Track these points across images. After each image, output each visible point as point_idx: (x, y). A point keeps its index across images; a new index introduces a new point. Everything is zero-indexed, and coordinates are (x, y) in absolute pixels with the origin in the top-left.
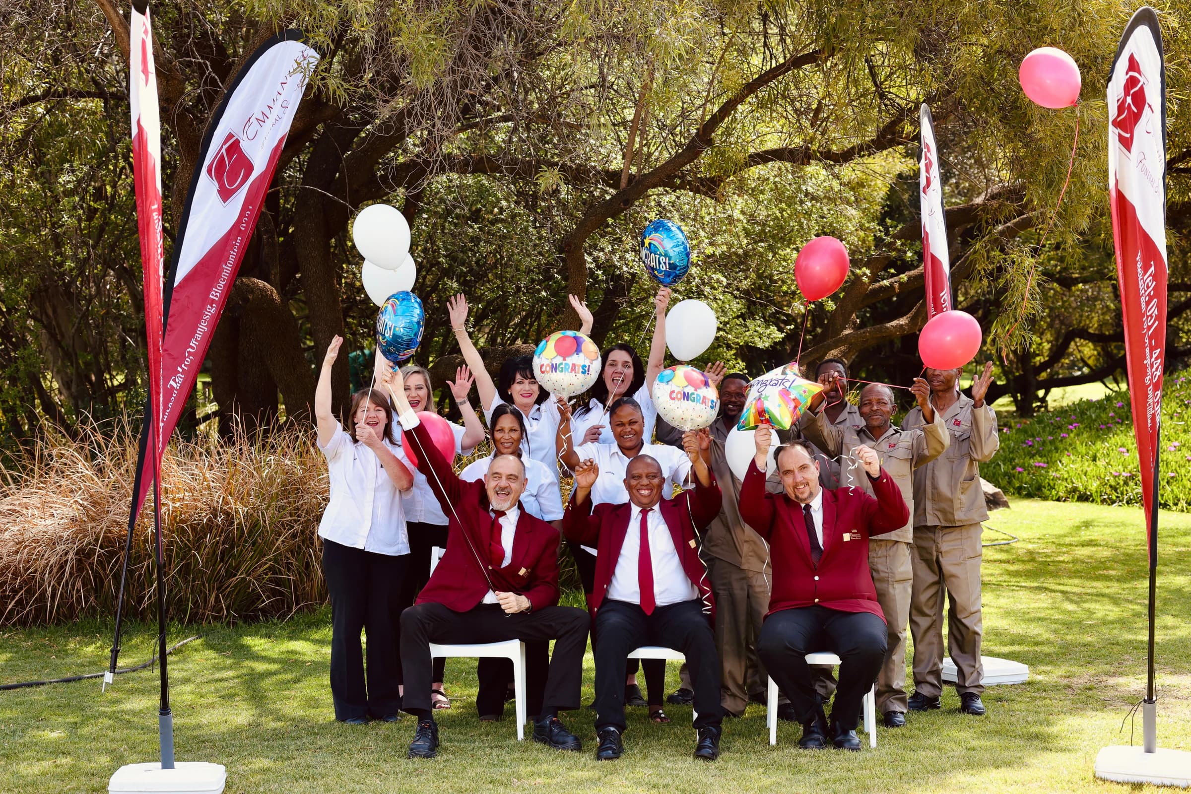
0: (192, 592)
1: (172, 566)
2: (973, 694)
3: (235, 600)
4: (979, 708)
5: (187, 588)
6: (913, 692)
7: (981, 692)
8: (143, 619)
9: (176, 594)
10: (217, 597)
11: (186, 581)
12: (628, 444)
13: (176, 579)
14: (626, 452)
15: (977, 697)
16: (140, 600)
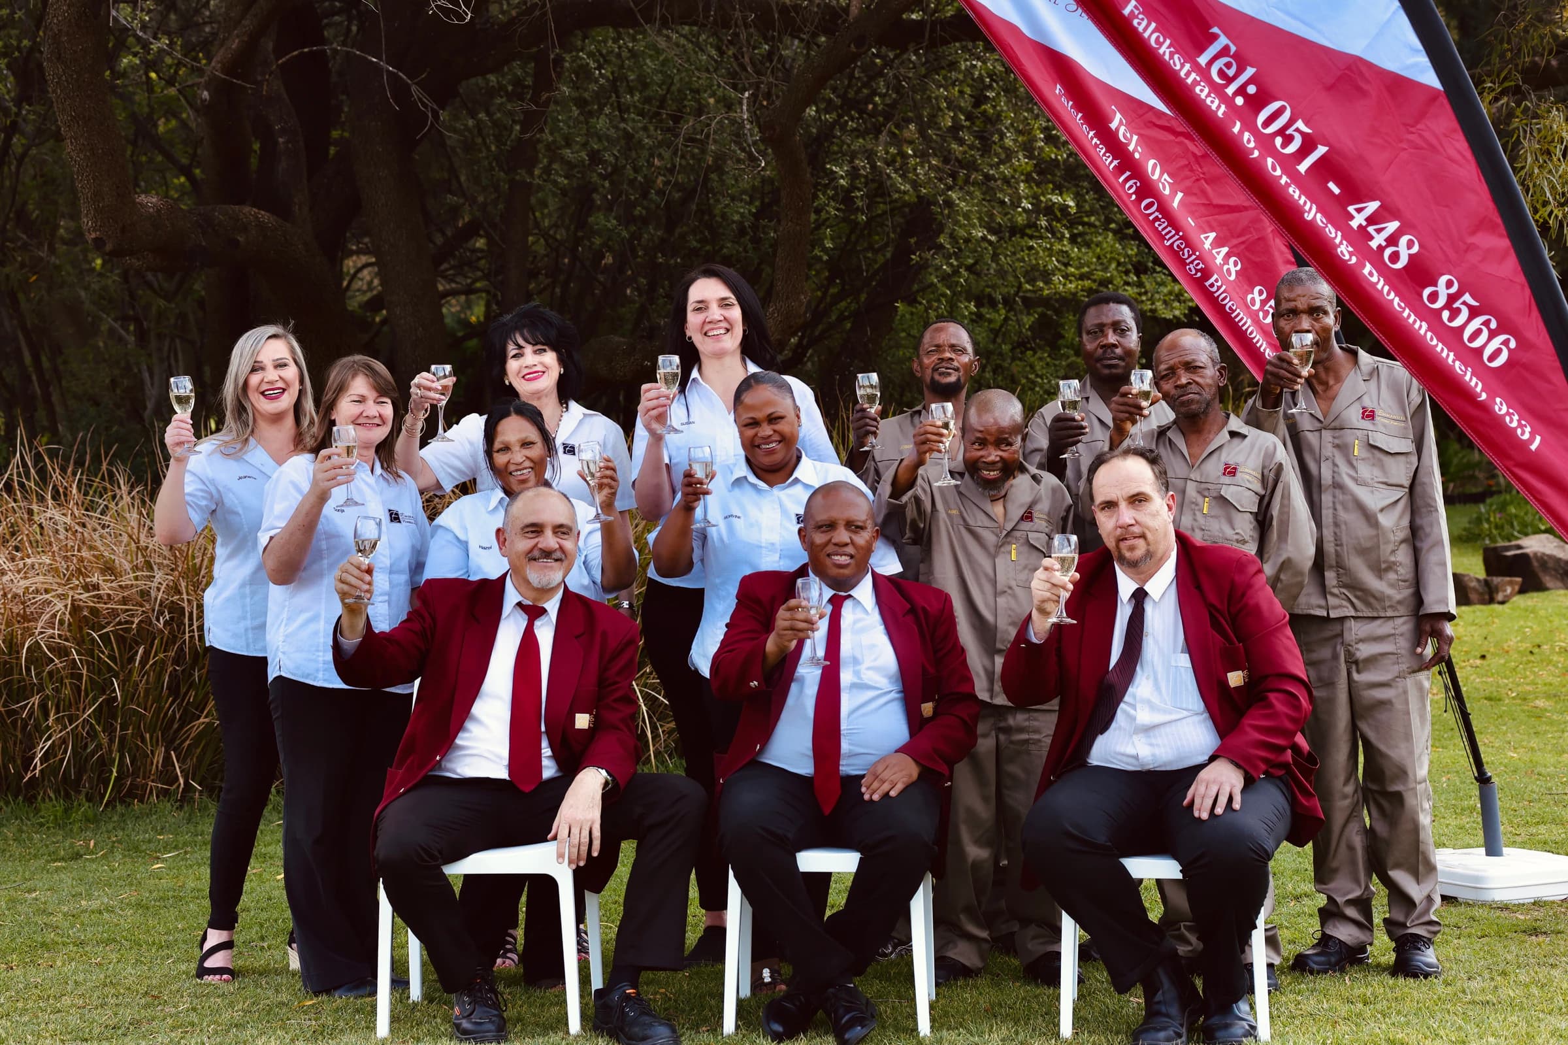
0: (121, 750)
1: (81, 706)
2: (1417, 937)
3: (200, 760)
4: (1429, 965)
5: (111, 741)
6: (1318, 935)
7: (1435, 933)
8: (31, 800)
9: (93, 753)
10: (167, 758)
11: (109, 729)
12: (767, 461)
13: (92, 725)
14: (770, 477)
15: (1428, 942)
16: (28, 762)
